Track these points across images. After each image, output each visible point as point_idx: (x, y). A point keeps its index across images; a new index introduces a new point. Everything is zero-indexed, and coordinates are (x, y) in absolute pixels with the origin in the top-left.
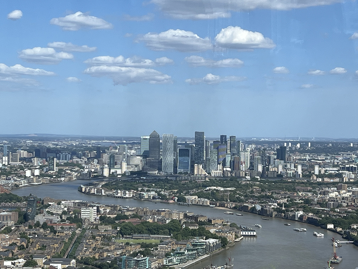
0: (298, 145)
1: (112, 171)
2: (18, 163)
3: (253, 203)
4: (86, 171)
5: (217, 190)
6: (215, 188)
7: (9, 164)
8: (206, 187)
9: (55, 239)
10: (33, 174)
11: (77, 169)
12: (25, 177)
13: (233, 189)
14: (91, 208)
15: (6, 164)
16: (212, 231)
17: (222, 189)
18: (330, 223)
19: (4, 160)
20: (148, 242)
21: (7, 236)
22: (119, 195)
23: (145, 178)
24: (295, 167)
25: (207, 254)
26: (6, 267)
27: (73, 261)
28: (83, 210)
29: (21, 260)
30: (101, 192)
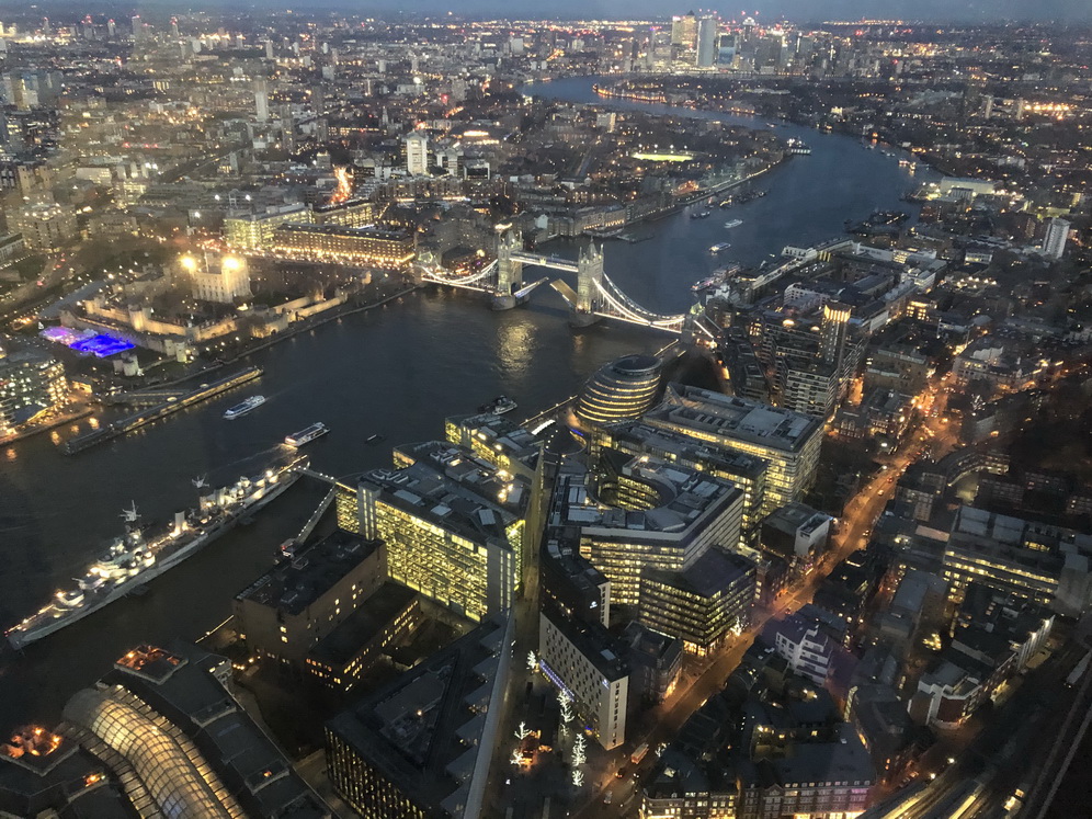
1: (635, 64)
5: (766, 94)
17: (773, 92)
18: (907, 141)
21: (512, 146)
26: (513, 183)
27: (588, 179)
28: (599, 116)
29: (529, 176)
30: (621, 93)
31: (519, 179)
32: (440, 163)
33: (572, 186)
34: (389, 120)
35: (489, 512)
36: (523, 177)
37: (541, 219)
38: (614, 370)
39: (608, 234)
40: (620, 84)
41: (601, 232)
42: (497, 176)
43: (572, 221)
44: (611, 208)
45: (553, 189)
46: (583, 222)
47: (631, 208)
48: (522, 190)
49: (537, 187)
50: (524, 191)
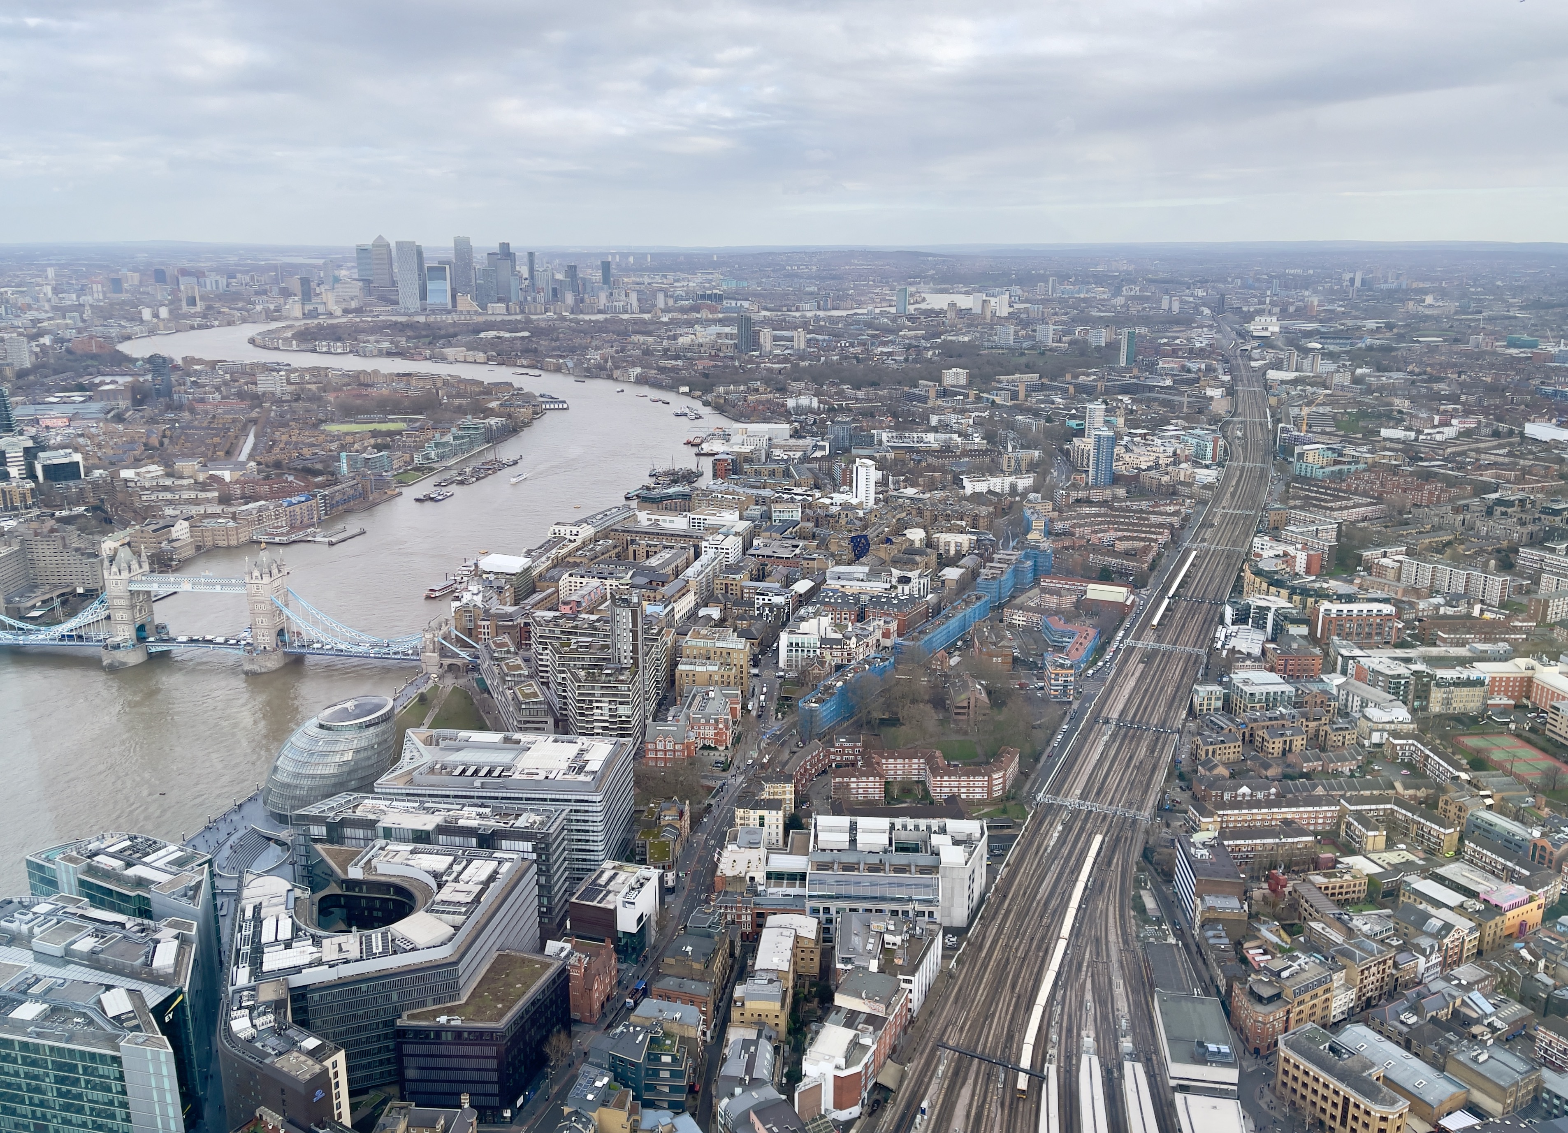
0: (631, 259)
1: (309, 307)
2: (124, 296)
3: (561, 357)
4: (259, 308)
5: (499, 338)
6: (495, 333)
7: (105, 297)
8: (479, 332)
9: (212, 429)
10: (156, 315)
11: (240, 305)
12: (141, 321)
13: (526, 334)
14: (275, 374)
15: (101, 297)
16: (494, 404)
17: (507, 335)
18: (684, 385)
19: (95, 289)
20: (384, 427)
21: (120, 427)
22: (324, 349)
23: (369, 319)
24: (627, 295)
25: (488, 442)
26: (126, 481)
27: (253, 464)
28: (261, 378)
29: (153, 468)
30: (291, 346)
31: (138, 474)
33: (227, 476)
35: (119, 994)
36: (143, 470)
37: (177, 526)
38: (321, 726)
39: (294, 537)
40: (289, 335)
41: (282, 534)
42: (97, 473)
43: (232, 524)
44: (294, 500)
45: (196, 483)
46: (250, 523)
47: (324, 497)
48: (144, 488)
49: (168, 482)
50: (148, 489)
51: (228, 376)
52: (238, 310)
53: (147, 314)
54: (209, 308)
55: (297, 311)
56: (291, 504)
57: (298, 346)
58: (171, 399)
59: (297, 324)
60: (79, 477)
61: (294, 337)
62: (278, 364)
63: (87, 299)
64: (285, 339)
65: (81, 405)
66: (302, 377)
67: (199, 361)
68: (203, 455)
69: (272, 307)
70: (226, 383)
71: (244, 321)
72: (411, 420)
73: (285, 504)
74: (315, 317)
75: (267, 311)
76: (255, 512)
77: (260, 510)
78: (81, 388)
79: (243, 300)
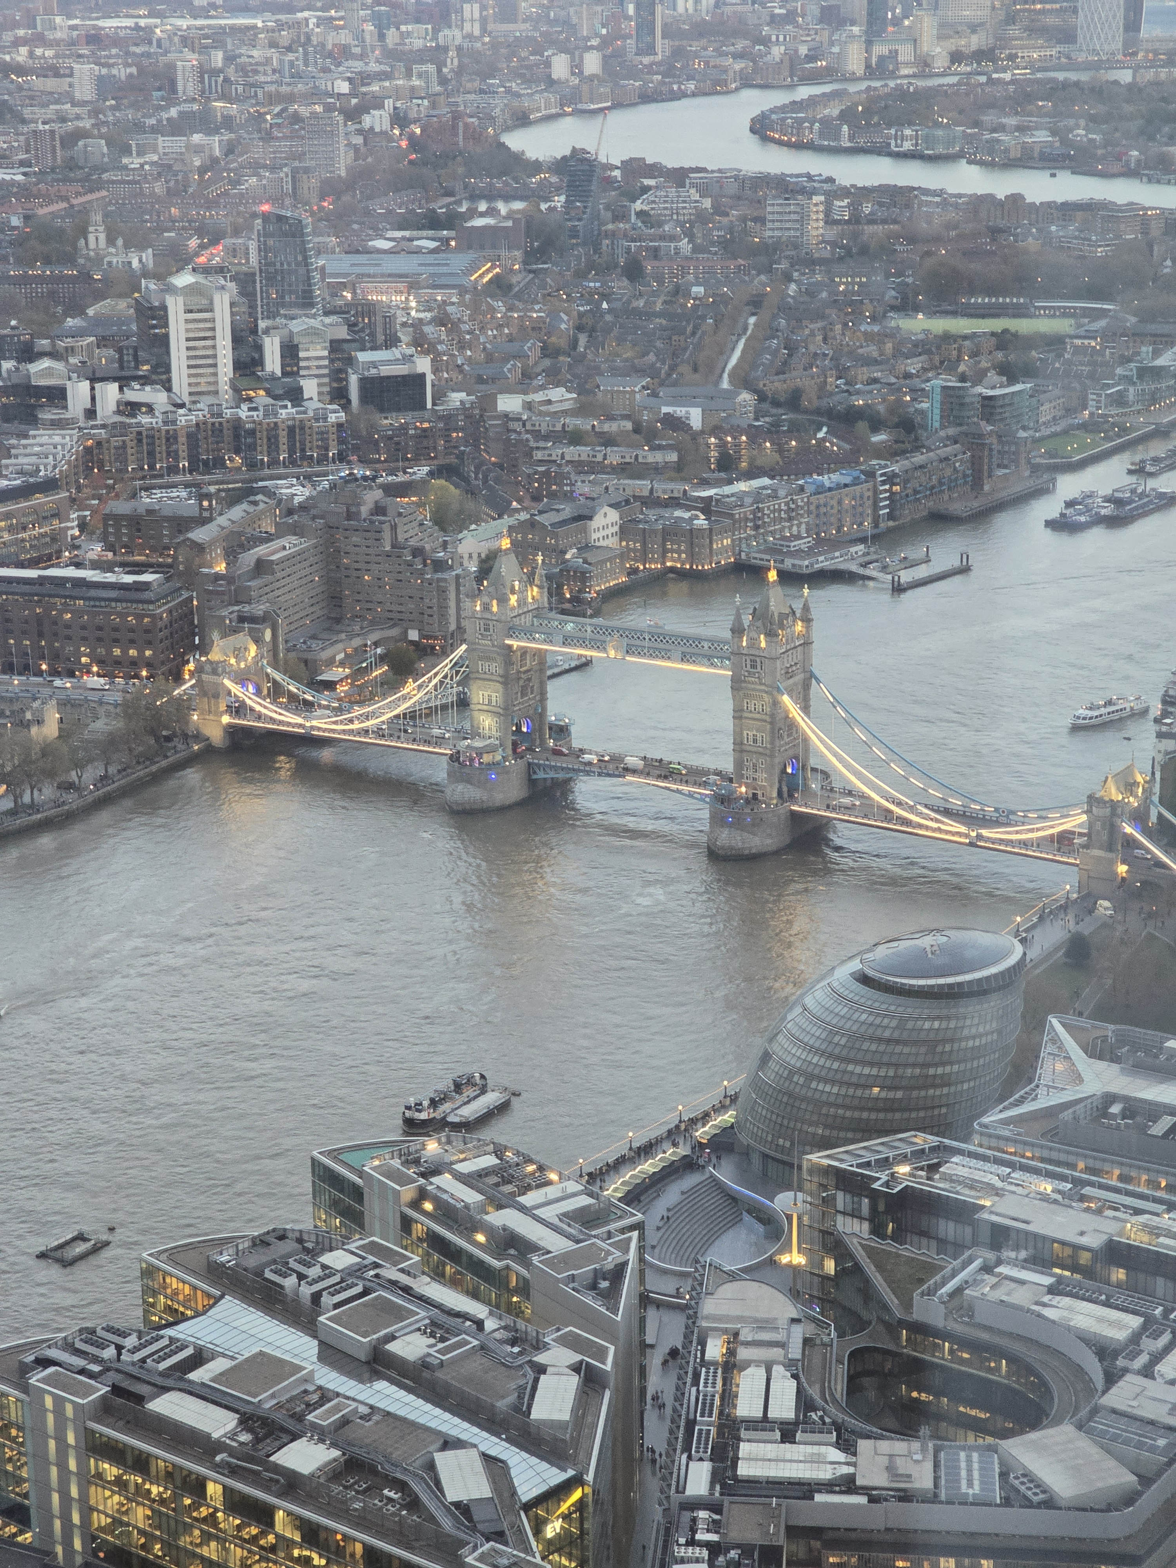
1: (879, 49)
2: (520, 29)
4: (777, 52)
7: (484, 30)
9: (672, 317)
10: (577, 68)
11: (740, 45)
12: (551, 83)
14: (802, 199)
15: (477, 32)
19: (467, 14)
20: (1023, 327)
22: (907, 146)
23: (1007, 76)
26: (506, 416)
27: (745, 396)
28: (773, 206)
29: (558, 394)
30: (837, 137)
31: (529, 406)
32: (273, 362)
33: (695, 417)
34: (111, 241)
35: (468, 1459)
36: (539, 397)
37: (598, 521)
38: (864, 979)
39: (823, 562)
40: (833, 110)
41: (798, 554)
42: (457, 398)
43: (701, 522)
44: (826, 480)
45: (637, 430)
46: (737, 524)
47: (891, 479)
48: (538, 435)
49: (584, 424)
50: (546, 438)
51: (707, 203)
52: (736, 56)
53: (560, 67)
54: (677, 53)
55: (855, 62)
56: (820, 490)
57: (851, 138)
58: (597, 250)
59: (853, 88)
60: (423, 407)
61: (844, 116)
62: (809, 177)
63: (452, 36)
64: (825, 122)
65: (430, 259)
66: (854, 207)
67: (654, 170)
68: (651, 372)
69: (803, 50)
70: (701, 217)
71: (747, 82)
72: (1086, 313)
73: (809, 489)
74: (893, 75)
75: (792, 62)
76: (748, 500)
77: (758, 496)
78: (433, 222)
79: (745, 35)
